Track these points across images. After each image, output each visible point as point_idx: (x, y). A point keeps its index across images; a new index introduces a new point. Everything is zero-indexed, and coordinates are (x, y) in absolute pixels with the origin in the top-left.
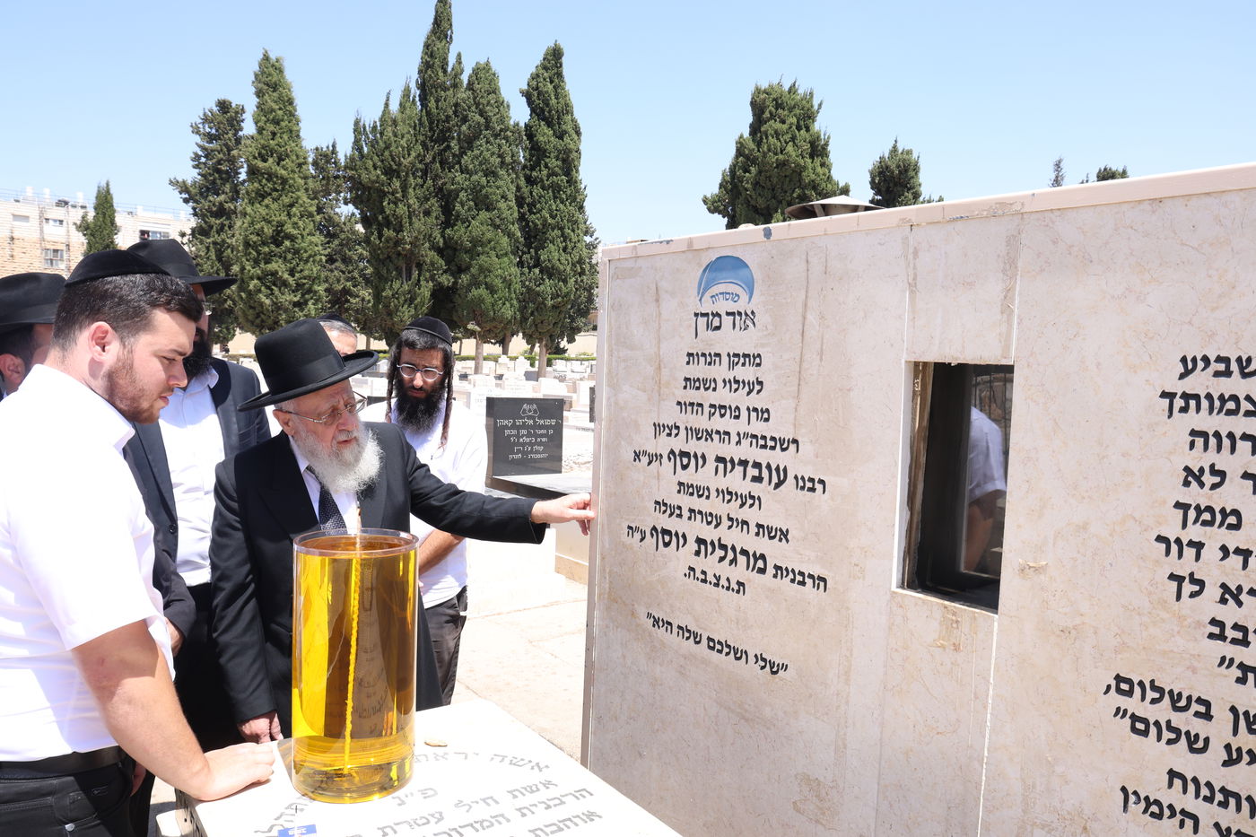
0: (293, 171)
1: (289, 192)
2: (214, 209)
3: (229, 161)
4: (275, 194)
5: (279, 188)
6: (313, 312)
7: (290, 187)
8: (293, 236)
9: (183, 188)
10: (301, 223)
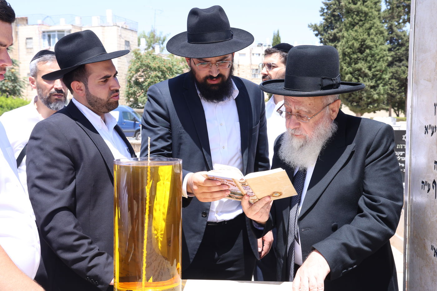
0: (372, 8)
1: (369, 20)
2: (331, 38)
3: (339, 9)
4: (361, 23)
5: (363, 19)
6: (382, 92)
7: (369, 17)
8: (371, 46)
9: (315, 28)
10: (376, 39)
